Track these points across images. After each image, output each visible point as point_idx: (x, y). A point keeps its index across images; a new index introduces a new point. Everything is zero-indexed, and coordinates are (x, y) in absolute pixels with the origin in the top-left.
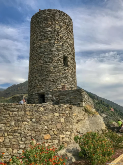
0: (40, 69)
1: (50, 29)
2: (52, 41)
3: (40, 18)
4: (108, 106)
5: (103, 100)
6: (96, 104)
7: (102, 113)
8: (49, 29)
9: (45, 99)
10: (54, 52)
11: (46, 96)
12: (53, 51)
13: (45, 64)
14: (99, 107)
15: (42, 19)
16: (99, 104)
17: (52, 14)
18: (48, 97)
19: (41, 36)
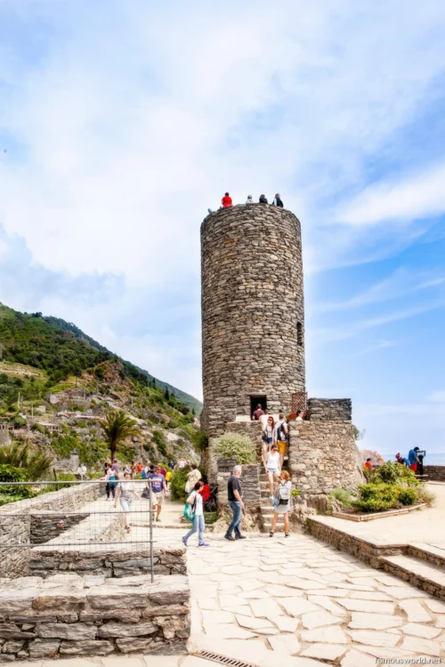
0: (258, 346)
1: (276, 258)
2: (281, 288)
3: (251, 223)
4: (185, 411)
5: (170, 392)
6: (152, 400)
7: (166, 428)
8: (274, 257)
9: (269, 408)
10: (285, 314)
11: (269, 403)
12: (282, 311)
13: (267, 336)
14: (159, 412)
15: (255, 226)
16: (159, 400)
17: (278, 220)
18: (273, 406)
19: (257, 270)
